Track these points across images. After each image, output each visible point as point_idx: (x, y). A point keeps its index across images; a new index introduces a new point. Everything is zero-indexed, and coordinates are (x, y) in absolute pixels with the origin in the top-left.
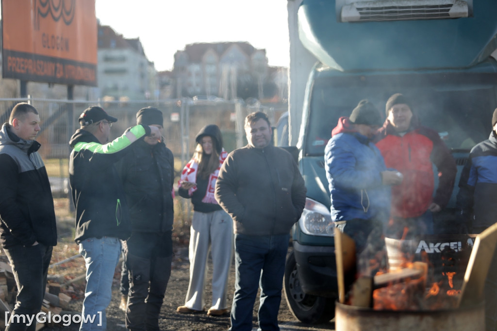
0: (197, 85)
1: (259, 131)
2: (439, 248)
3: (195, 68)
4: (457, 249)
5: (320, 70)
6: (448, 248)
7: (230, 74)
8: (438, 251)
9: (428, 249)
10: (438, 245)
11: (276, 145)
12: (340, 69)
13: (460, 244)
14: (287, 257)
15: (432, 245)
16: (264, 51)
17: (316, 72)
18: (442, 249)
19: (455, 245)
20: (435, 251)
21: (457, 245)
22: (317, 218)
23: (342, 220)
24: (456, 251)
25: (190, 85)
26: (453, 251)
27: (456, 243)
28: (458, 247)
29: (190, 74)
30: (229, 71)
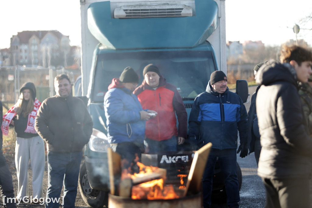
0: (26, 58)
1: (63, 86)
2: (175, 159)
3: (24, 47)
4: (186, 160)
5: (101, 48)
6: (180, 159)
7: (46, 51)
8: (174, 162)
9: (168, 160)
10: (174, 157)
11: (74, 95)
12: (114, 48)
13: (187, 157)
14: (81, 166)
15: (170, 158)
16: (68, 37)
17: (98, 50)
18: (177, 160)
19: (184, 158)
20: (172, 162)
21: (185, 158)
22: (99, 141)
23: (115, 143)
24: (185, 161)
25: (21, 58)
26: (183, 162)
27: (185, 157)
28: (186, 159)
29: (21, 51)
30: (46, 49)
